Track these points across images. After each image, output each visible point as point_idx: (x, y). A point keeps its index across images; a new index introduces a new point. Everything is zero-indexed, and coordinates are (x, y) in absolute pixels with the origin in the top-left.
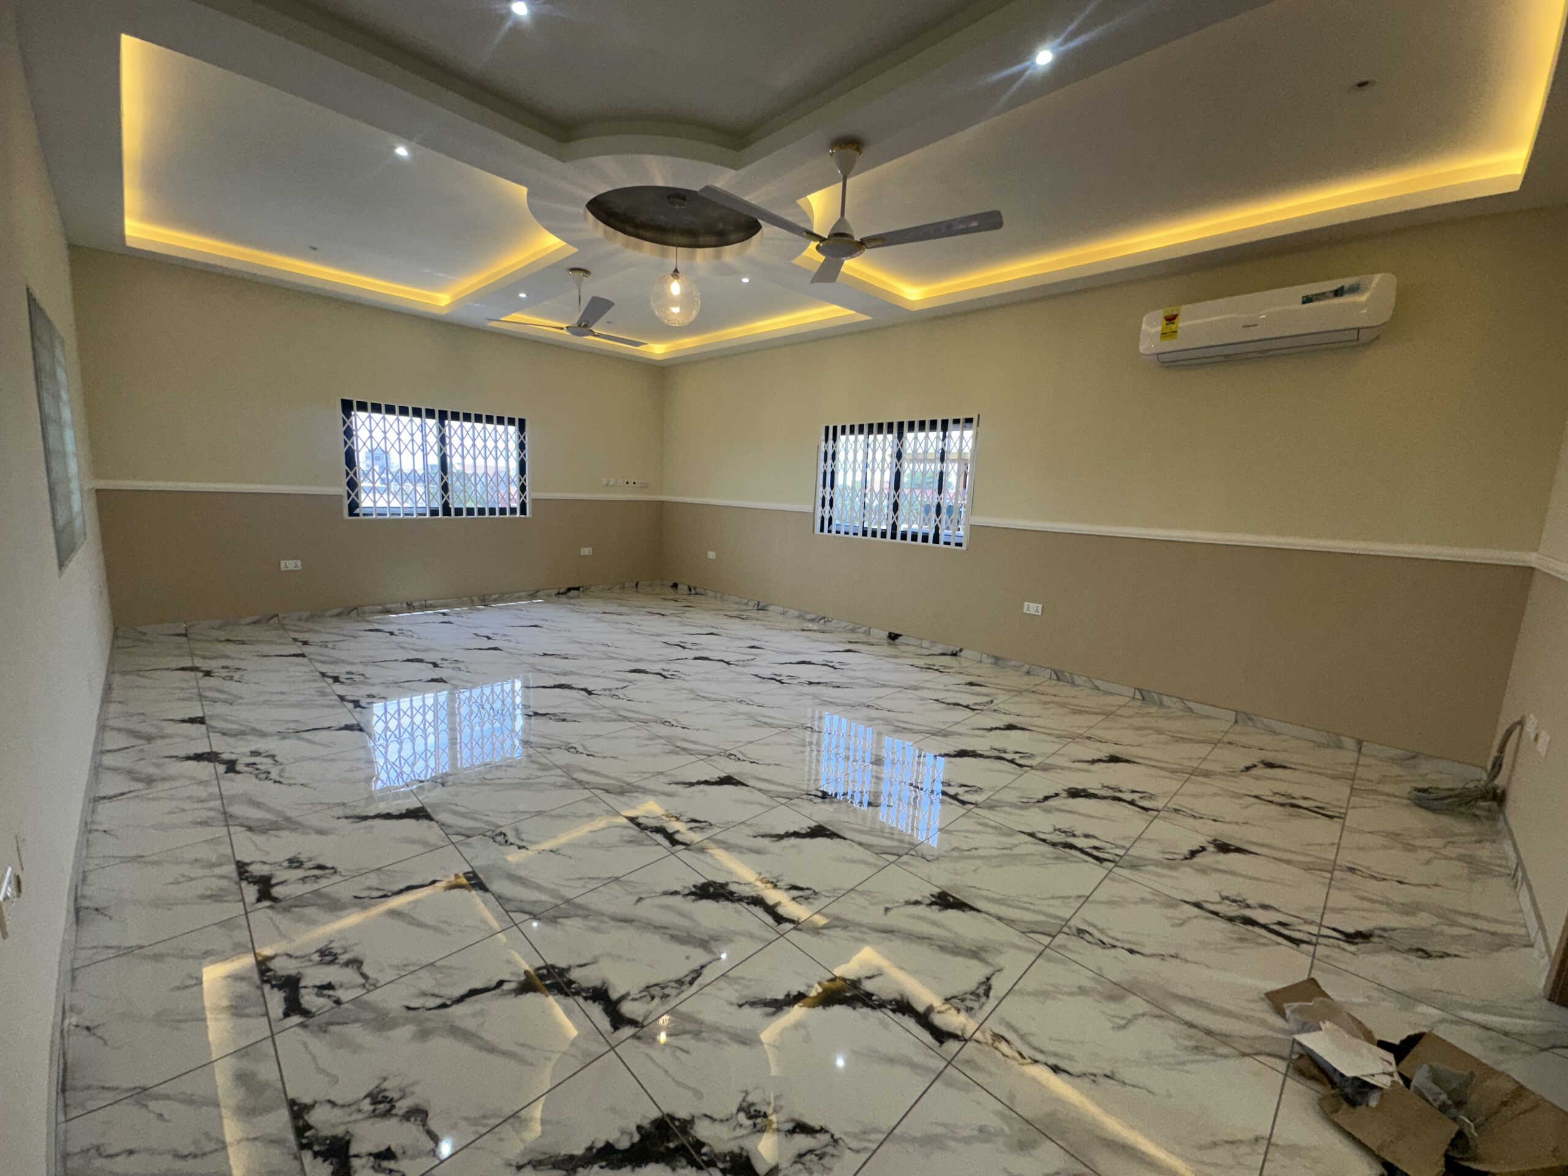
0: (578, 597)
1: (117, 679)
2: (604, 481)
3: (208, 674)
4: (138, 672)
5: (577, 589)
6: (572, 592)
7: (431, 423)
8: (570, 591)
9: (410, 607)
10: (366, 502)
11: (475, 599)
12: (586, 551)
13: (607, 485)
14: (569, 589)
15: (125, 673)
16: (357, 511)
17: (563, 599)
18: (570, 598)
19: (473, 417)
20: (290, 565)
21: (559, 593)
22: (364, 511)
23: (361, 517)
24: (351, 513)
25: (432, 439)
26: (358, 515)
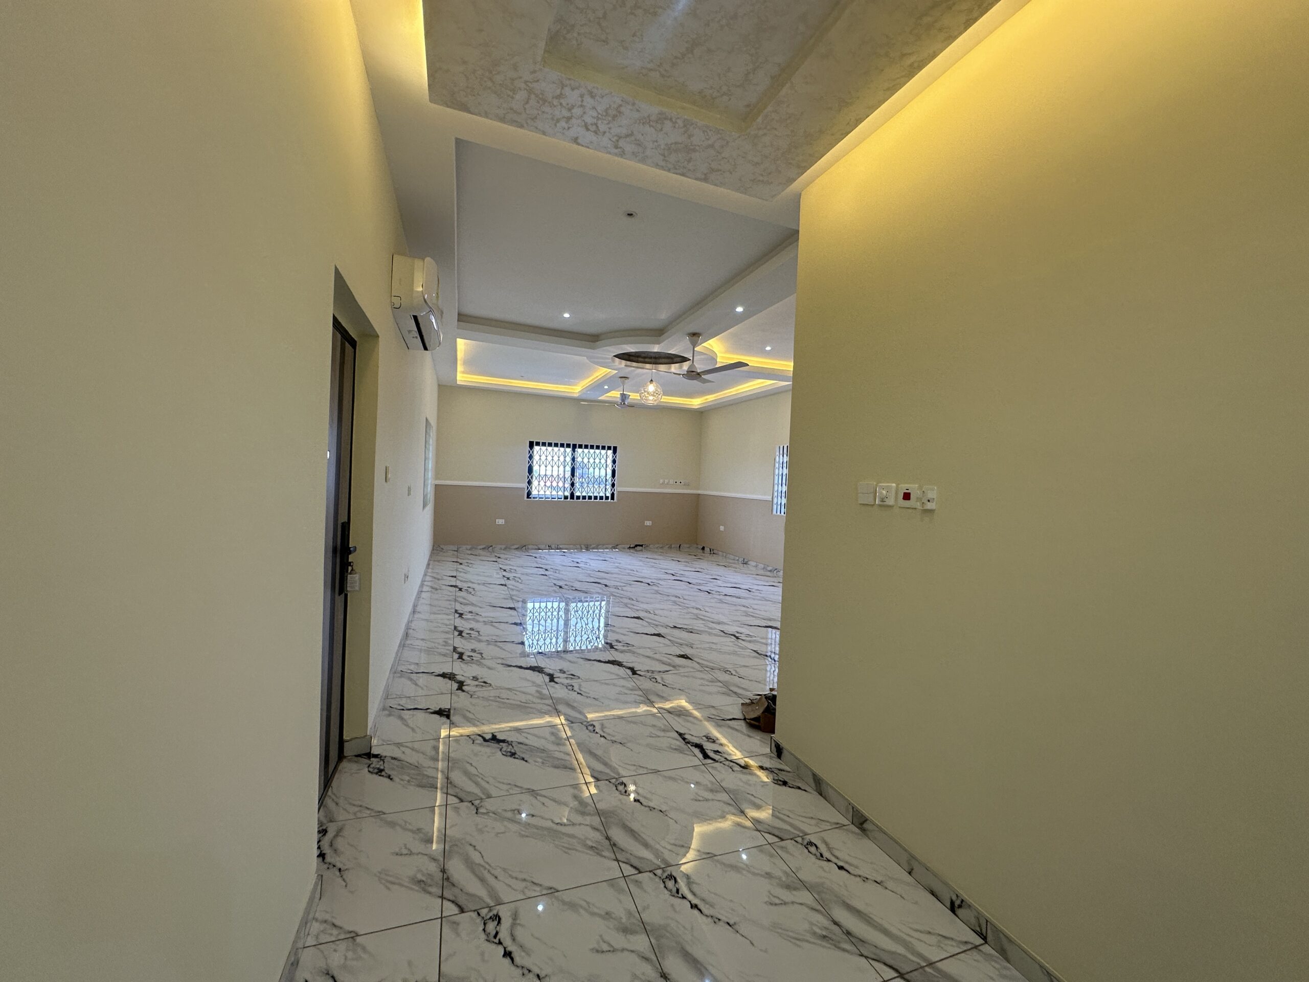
0: (642, 550)
1: (431, 562)
2: (661, 481)
3: (461, 564)
4: (439, 561)
5: (642, 546)
6: (638, 547)
7: (569, 450)
8: (636, 547)
9: (550, 547)
10: (534, 492)
11: (583, 546)
12: (648, 523)
13: (663, 484)
14: (636, 546)
15: (434, 561)
16: (530, 496)
17: (632, 550)
18: (636, 551)
19: (589, 447)
20: (500, 522)
21: (630, 547)
22: (533, 496)
23: (532, 499)
24: (528, 497)
25: (569, 459)
26: (531, 498)
